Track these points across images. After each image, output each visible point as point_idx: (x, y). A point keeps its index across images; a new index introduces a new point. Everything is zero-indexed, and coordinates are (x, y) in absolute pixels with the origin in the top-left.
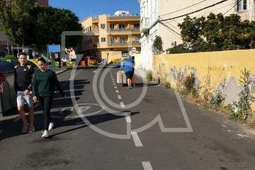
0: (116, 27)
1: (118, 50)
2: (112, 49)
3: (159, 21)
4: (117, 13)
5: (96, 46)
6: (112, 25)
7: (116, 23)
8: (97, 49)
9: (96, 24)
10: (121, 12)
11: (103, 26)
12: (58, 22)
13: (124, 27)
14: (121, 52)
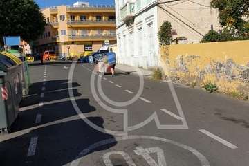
0: (77, 18)
1: (80, 43)
2: (73, 43)
3: (156, 4)
4: (77, 4)
5: (55, 39)
6: (72, 16)
7: (77, 14)
8: (56, 43)
9: (55, 15)
10: (81, 3)
11: (62, 18)
12: (16, 10)
13: (85, 19)
14: (83, 46)
